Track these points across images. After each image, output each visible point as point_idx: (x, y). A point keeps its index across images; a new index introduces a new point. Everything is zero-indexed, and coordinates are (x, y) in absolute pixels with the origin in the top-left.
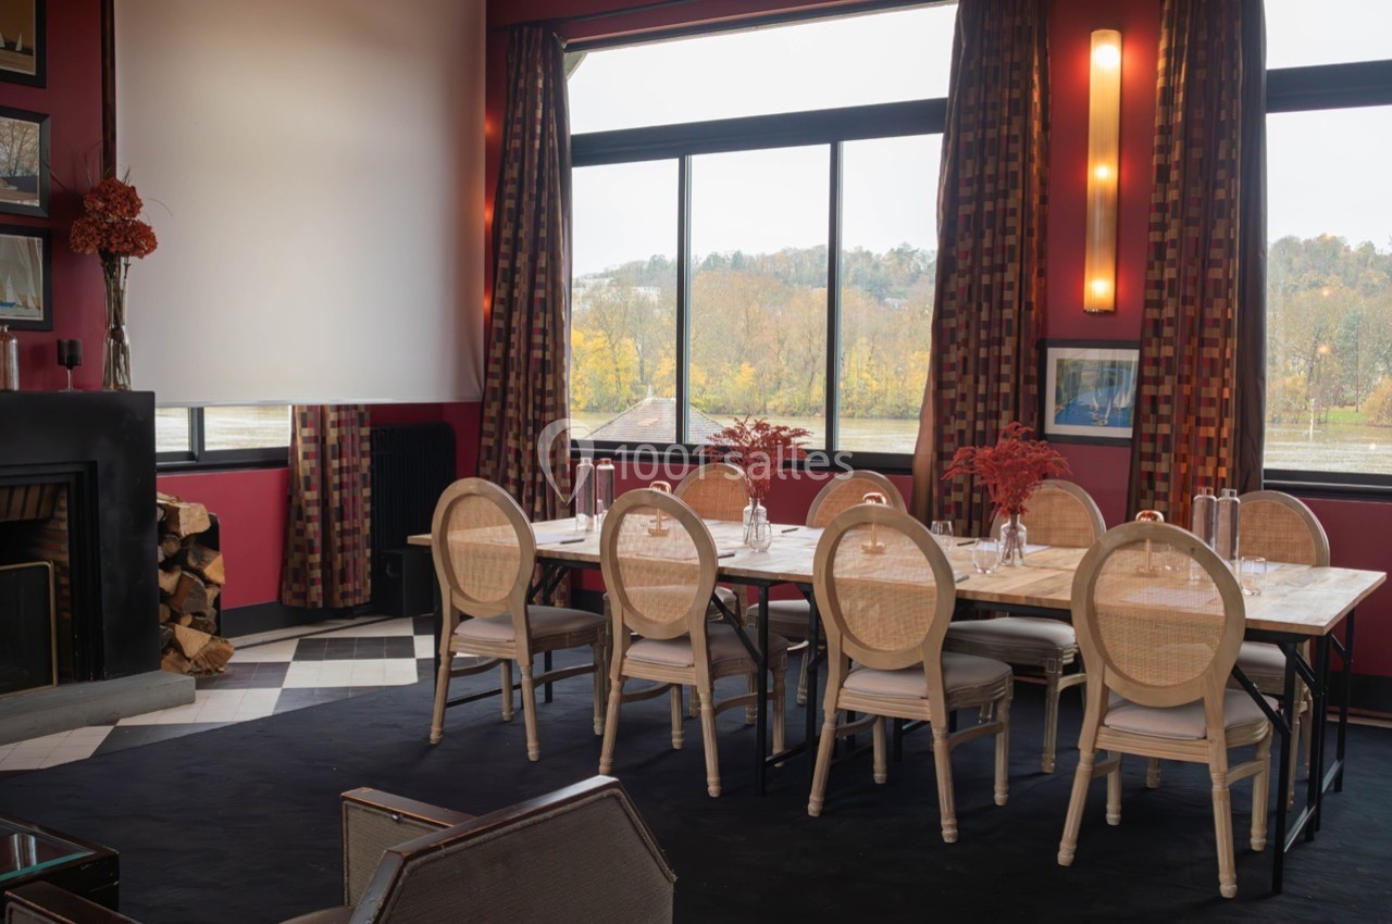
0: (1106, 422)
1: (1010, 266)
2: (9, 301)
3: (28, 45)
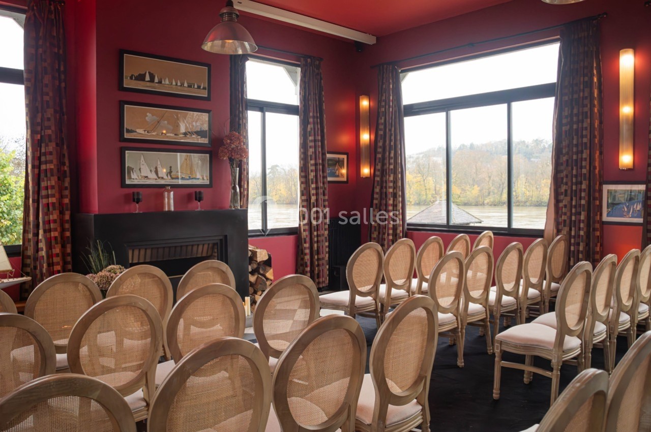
0: (630, 216)
1: (585, 151)
2: (198, 177)
3: (205, 86)
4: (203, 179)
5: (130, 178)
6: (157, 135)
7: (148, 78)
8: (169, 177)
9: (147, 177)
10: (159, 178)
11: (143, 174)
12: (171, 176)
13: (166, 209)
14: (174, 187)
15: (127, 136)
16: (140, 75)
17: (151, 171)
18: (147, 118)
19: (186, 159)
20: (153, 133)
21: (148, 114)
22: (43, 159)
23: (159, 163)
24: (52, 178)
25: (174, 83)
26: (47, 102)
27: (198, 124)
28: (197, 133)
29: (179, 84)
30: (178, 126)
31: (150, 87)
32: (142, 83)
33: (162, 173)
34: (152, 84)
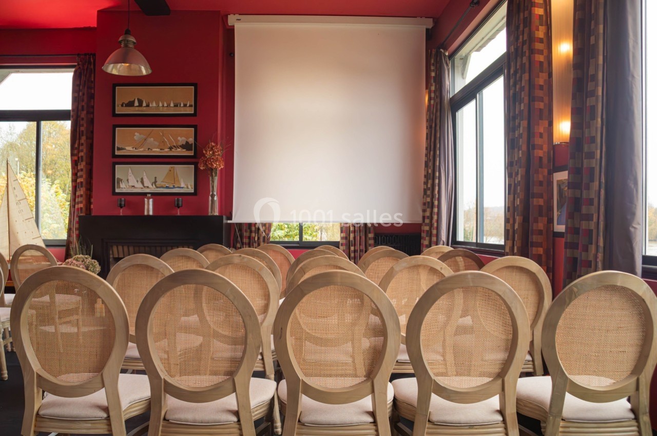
2: (182, 186)
3: (191, 104)
4: (188, 188)
5: (119, 187)
6: (144, 150)
7: (136, 104)
9: (134, 186)
11: (131, 184)
12: (155, 185)
13: (146, 213)
14: (154, 194)
15: (117, 153)
16: (130, 102)
17: (137, 181)
18: (135, 137)
19: (170, 171)
20: (140, 150)
21: (136, 134)
22: (79, 174)
23: (145, 174)
24: (81, 189)
25: (161, 105)
26: (82, 131)
27: (183, 138)
28: (183, 147)
29: (165, 105)
30: (164, 142)
31: (138, 111)
32: (132, 108)
33: (147, 183)
34: (140, 108)
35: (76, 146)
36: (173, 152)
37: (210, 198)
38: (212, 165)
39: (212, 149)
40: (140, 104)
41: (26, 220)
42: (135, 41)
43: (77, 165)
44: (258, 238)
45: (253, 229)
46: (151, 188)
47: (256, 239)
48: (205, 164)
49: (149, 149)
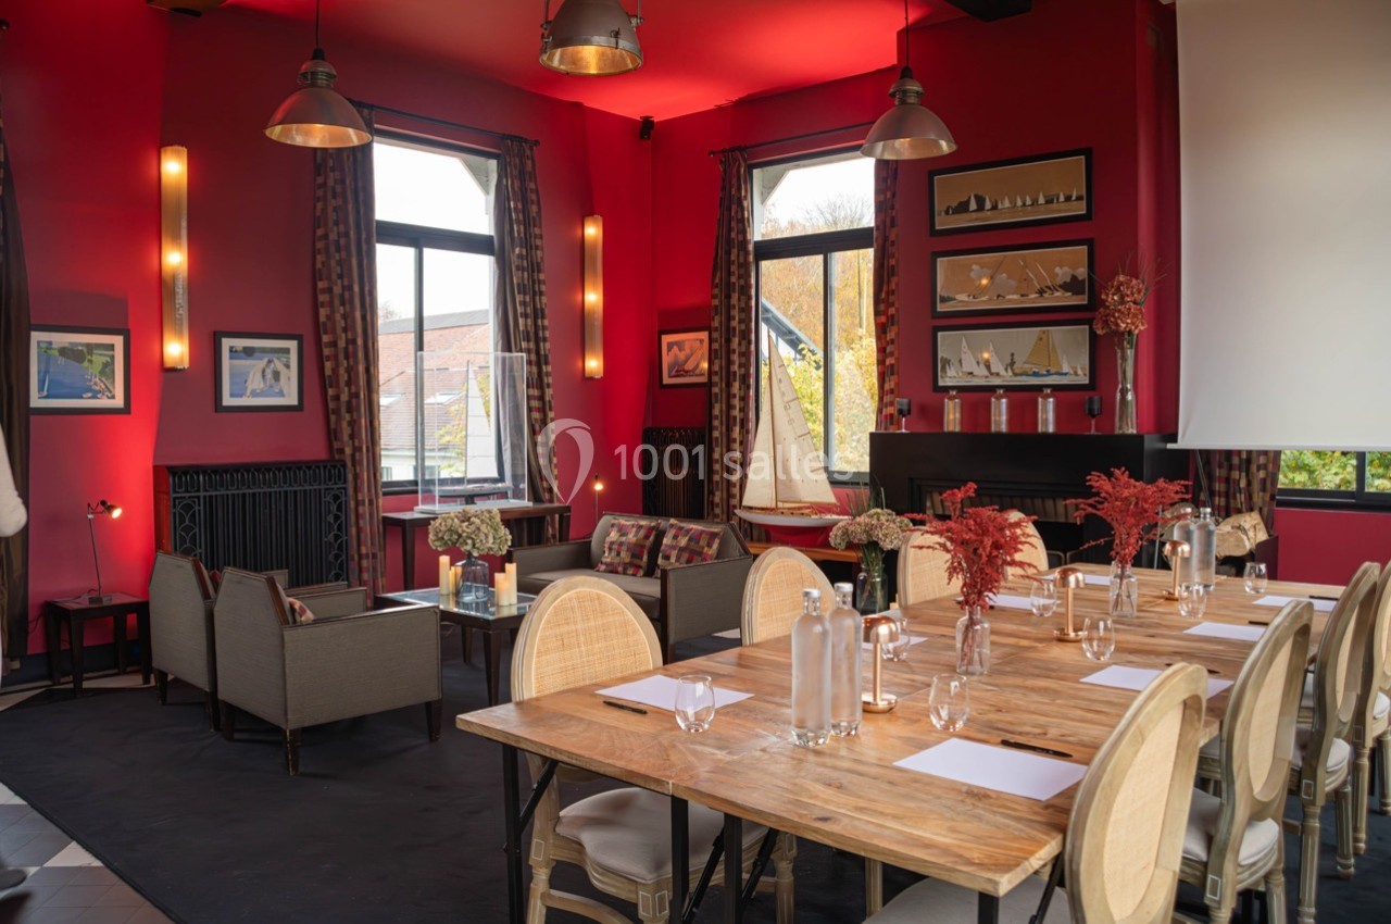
2: (1064, 371)
3: (1080, 194)
4: (1076, 374)
5: (945, 375)
6: (990, 299)
7: (973, 205)
8: (1010, 373)
9: (971, 373)
10: (992, 374)
11: (966, 369)
12: (1012, 370)
14: (1009, 389)
15: (940, 308)
16: (961, 204)
17: (979, 363)
18: (972, 274)
19: (1041, 339)
20: (984, 299)
21: (974, 267)
22: (888, 350)
23: (992, 348)
24: (892, 378)
25: (1019, 203)
27: (1066, 269)
28: (1065, 287)
29: (1029, 202)
30: (1027, 279)
31: (977, 219)
32: (964, 216)
33: (997, 367)
34: (980, 214)
35: (883, 295)
36: (1047, 299)
37: (1118, 396)
38: (1117, 325)
39: (1118, 290)
40: (981, 207)
41: (800, 437)
42: (921, 90)
43: (885, 333)
44: (1249, 483)
45: (1236, 461)
46: (1003, 376)
47: (1243, 484)
48: (1106, 323)
49: (999, 296)
